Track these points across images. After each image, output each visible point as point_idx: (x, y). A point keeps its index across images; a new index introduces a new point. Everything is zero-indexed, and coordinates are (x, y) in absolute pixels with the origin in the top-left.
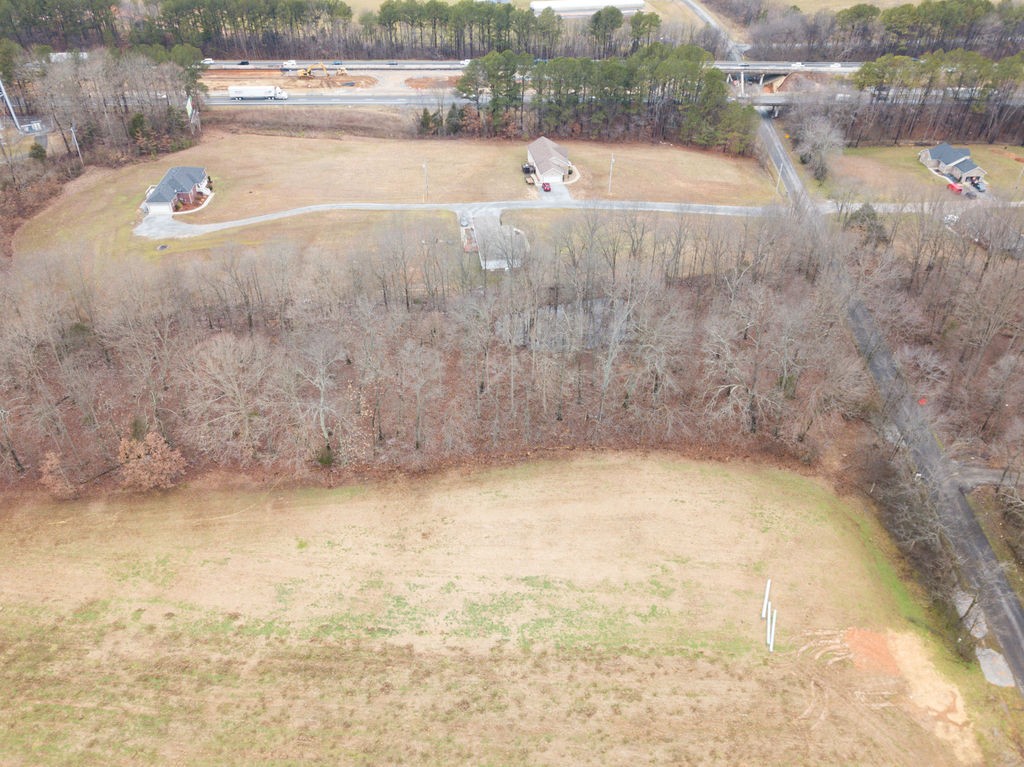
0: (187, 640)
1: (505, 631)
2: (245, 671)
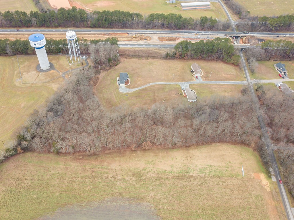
0: (160, 174)
1: (206, 173)
2: (170, 178)
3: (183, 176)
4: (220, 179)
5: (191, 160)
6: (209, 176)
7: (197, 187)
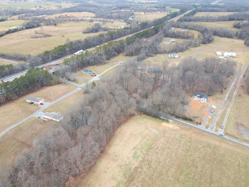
1: (140, 155)
3: (131, 176)
4: (152, 149)
5: (119, 158)
6: (145, 155)
7: (150, 170)
